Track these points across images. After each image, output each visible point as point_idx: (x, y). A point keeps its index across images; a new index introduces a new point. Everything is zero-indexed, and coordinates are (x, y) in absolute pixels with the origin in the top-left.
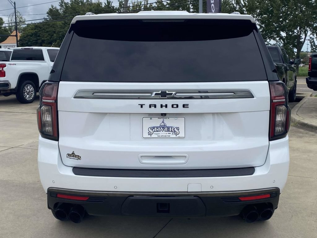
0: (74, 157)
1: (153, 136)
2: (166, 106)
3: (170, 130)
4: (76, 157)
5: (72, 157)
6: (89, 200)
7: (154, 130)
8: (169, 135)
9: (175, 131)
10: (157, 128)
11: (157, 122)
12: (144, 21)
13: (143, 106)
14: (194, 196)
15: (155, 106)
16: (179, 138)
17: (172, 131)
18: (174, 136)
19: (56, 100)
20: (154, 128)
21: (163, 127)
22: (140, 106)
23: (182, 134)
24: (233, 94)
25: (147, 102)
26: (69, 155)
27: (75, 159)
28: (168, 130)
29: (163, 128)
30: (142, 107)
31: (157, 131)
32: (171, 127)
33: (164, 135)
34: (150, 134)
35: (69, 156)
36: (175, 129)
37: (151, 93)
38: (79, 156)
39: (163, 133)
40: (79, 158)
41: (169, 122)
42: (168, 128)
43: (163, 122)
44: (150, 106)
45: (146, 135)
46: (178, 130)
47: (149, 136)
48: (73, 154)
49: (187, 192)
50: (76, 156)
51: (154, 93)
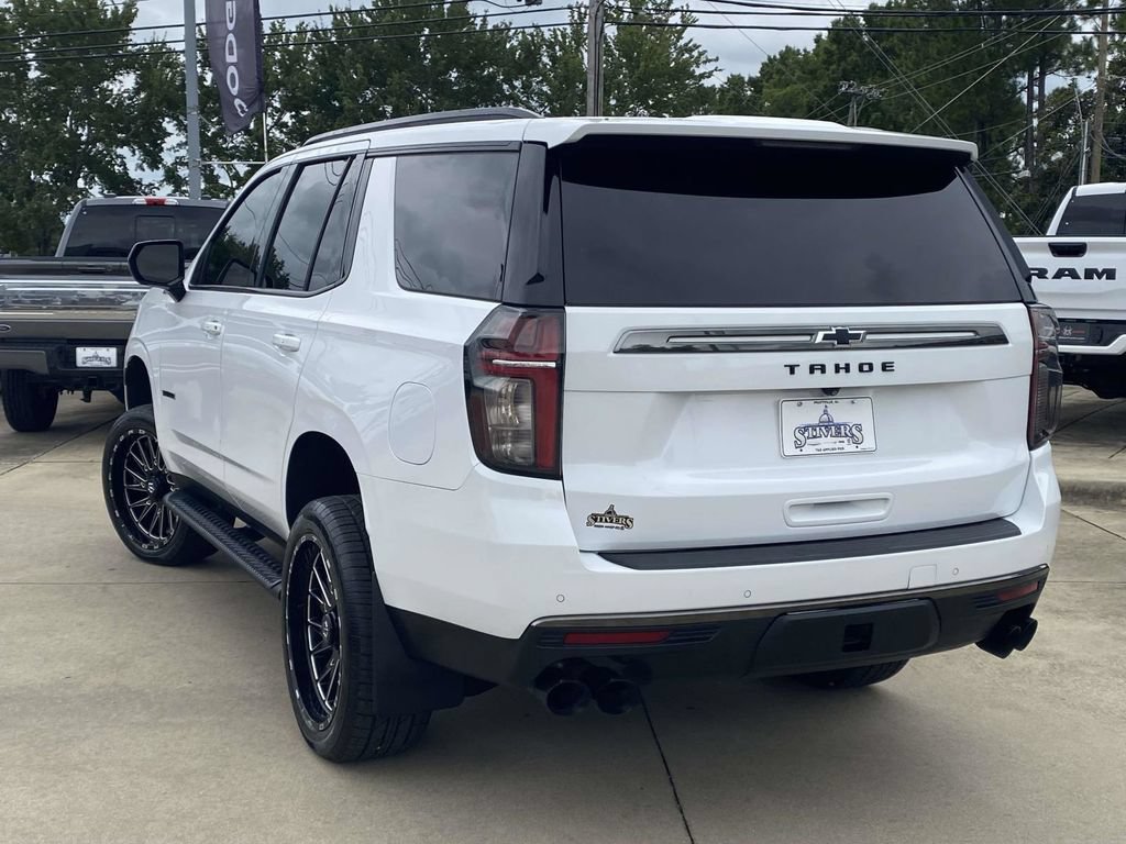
0: (611, 522)
1: (807, 450)
2: (847, 368)
3: (843, 434)
4: (617, 522)
5: (606, 521)
6: (672, 638)
7: (806, 435)
8: (841, 445)
9: (853, 435)
10: (814, 428)
11: (812, 413)
12: (765, 144)
13: (796, 368)
14: (920, 599)
15: (823, 369)
16: (865, 452)
17: (847, 436)
18: (852, 448)
19: (561, 359)
20: (806, 428)
21: (829, 426)
22: (788, 369)
23: (869, 443)
24: (972, 334)
25: (804, 359)
26: (595, 517)
27: (612, 527)
28: (838, 434)
29: (826, 427)
30: (792, 372)
31: (814, 437)
32: (845, 425)
33: (831, 446)
34: (799, 446)
35: (596, 520)
36: (854, 431)
37: (811, 335)
38: (627, 518)
39: (827, 442)
40: (626, 522)
41: (840, 412)
42: (838, 426)
43: (825, 412)
44: (812, 369)
45: (790, 449)
46: (860, 431)
47: (798, 452)
48: (610, 513)
49: (907, 590)
50: (618, 517)
51: (821, 335)
